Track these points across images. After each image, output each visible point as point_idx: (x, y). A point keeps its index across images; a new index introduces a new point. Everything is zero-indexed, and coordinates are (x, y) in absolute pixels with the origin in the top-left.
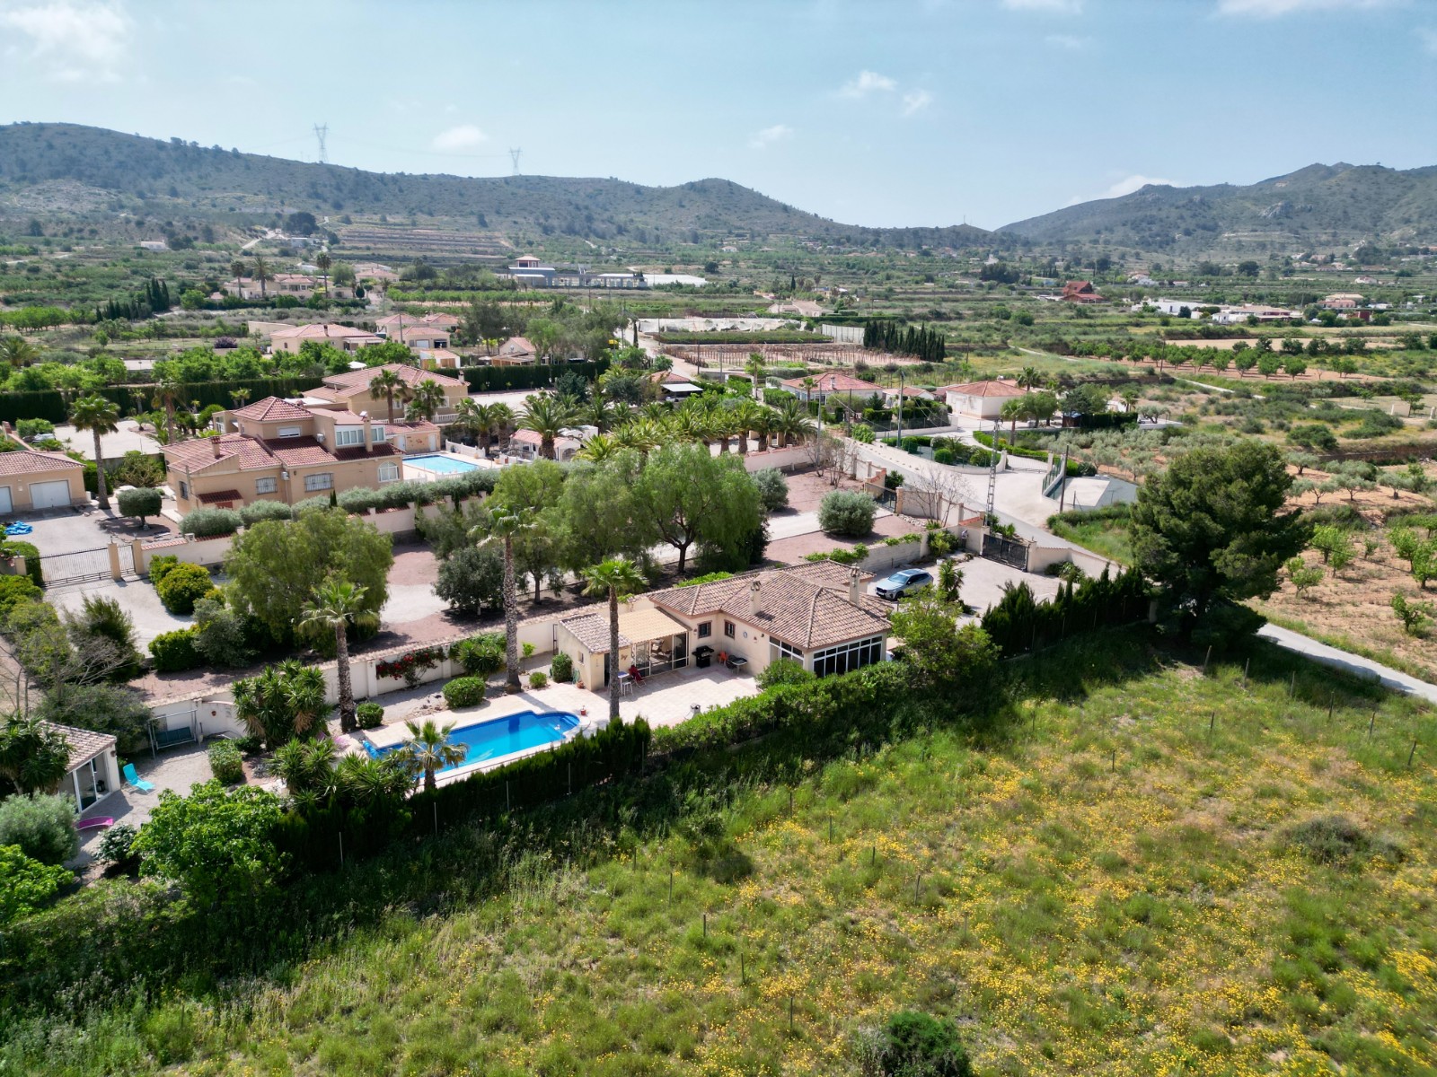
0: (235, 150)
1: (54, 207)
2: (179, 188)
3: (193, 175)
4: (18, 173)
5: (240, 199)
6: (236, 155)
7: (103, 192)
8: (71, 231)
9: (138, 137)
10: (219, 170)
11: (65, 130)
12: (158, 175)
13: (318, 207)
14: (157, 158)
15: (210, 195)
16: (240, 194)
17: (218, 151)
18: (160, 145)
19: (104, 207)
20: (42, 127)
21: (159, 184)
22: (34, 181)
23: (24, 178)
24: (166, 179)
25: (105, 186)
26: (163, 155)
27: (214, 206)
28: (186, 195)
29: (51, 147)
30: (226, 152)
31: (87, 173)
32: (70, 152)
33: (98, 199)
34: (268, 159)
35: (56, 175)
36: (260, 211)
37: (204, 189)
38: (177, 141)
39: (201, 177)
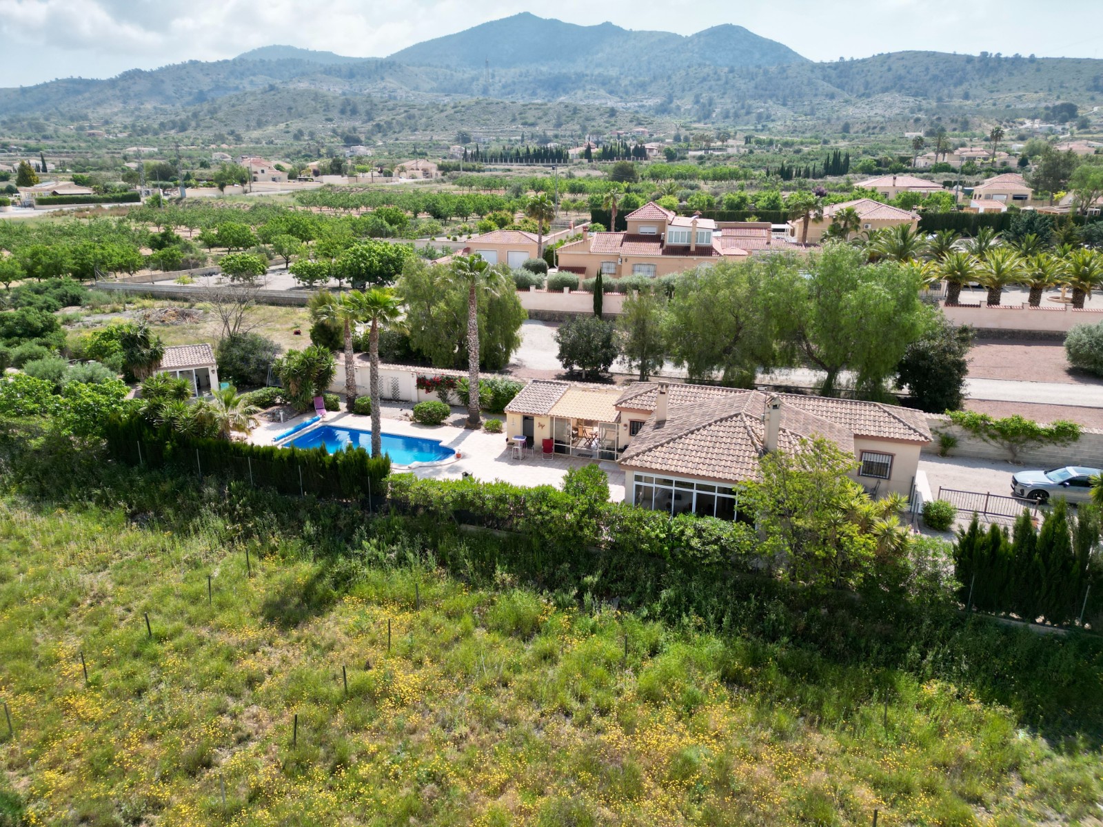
0: (1032, 56)
1: (872, 113)
2: (972, 92)
3: (987, 82)
4: (862, 90)
5: (1020, 97)
6: (1032, 59)
7: (912, 99)
8: (868, 128)
9: (955, 55)
10: (1011, 74)
11: (903, 56)
12: (959, 83)
13: (1093, 99)
14: (963, 70)
15: (995, 96)
16: (1021, 93)
17: (1017, 61)
18: (969, 59)
19: (907, 111)
20: (889, 56)
21: (960, 90)
22: (869, 96)
23: (863, 95)
24: (965, 86)
25: (916, 95)
26: (969, 67)
27: (994, 105)
28: (975, 97)
29: (890, 69)
30: (1024, 59)
31: (907, 86)
32: (902, 72)
33: (906, 105)
34: (1062, 60)
35: (885, 90)
36: (1032, 106)
37: (992, 92)
38: (984, 54)
39: (993, 82)
